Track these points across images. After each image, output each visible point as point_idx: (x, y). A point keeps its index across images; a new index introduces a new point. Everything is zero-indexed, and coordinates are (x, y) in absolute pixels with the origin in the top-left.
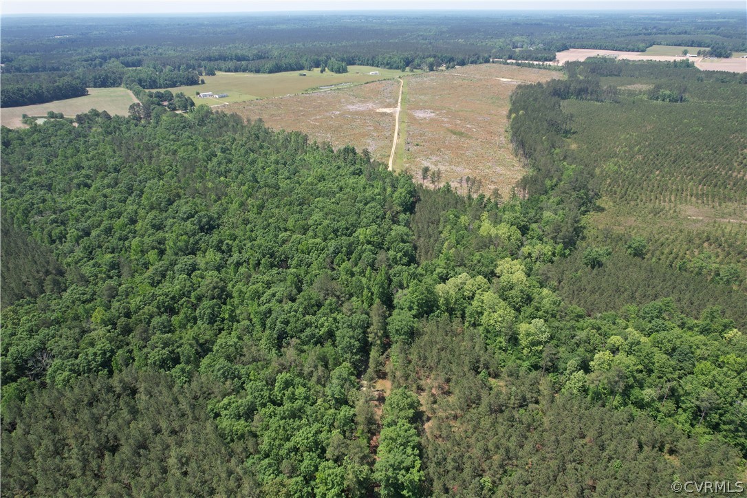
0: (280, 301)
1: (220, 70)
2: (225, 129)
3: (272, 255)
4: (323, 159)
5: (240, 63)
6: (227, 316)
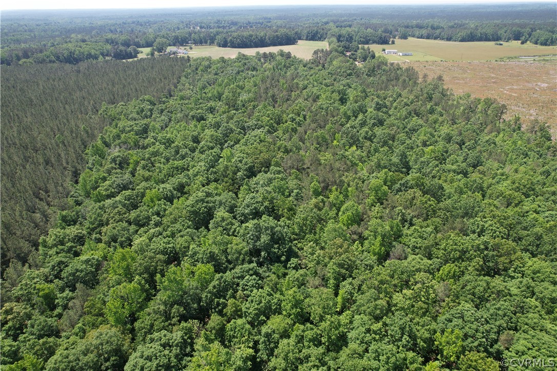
2: (394, 83)
4: (530, 149)
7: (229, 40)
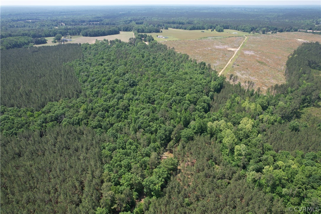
0: (144, 115)
1: (171, 27)
2: (159, 50)
3: (149, 99)
4: (191, 66)
5: (180, 25)
6: (123, 117)
7: (88, 33)
